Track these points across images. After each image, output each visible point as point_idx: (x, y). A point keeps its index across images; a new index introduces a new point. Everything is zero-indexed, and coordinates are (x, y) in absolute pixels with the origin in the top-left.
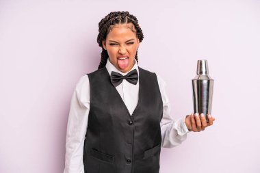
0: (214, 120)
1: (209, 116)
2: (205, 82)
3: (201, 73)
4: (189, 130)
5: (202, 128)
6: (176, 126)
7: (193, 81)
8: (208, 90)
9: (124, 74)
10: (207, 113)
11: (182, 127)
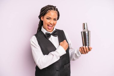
0: (92, 48)
1: (90, 47)
2: (87, 32)
3: (85, 28)
4: (82, 54)
5: (87, 52)
6: (76, 52)
7: (82, 32)
8: (88, 36)
9: (51, 33)
10: (88, 45)
11: (78, 53)
